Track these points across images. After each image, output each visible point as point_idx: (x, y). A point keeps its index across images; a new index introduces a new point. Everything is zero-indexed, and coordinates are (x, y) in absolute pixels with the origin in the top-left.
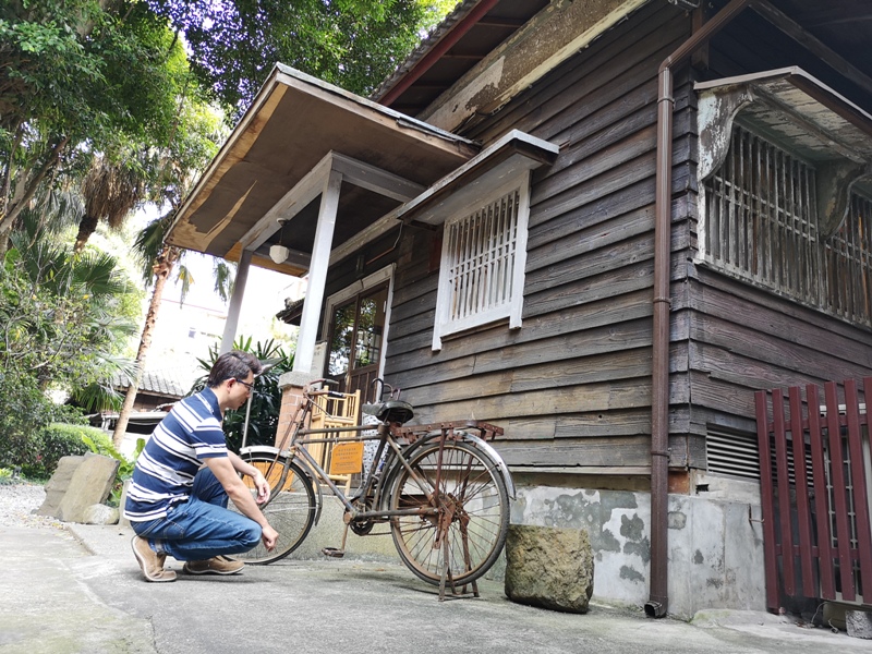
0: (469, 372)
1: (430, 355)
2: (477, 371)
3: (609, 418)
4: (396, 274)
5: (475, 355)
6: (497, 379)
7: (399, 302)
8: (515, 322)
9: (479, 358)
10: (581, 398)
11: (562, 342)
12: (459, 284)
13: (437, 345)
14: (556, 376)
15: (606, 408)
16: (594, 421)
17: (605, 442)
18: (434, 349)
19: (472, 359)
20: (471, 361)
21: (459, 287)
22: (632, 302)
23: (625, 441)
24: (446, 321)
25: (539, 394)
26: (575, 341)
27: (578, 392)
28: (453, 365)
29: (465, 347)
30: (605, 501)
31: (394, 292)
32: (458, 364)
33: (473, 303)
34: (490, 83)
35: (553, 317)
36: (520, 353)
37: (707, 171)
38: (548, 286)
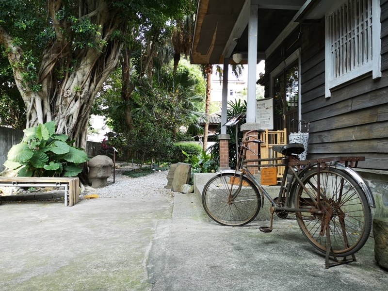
0: (349, 110)
1: (325, 100)
2: (353, 109)
4: (302, 54)
5: (352, 98)
6: (368, 114)
7: (305, 70)
8: (377, 74)
9: (354, 100)
12: (338, 53)
13: (328, 94)
18: (326, 97)
19: (350, 101)
20: (350, 103)
21: (337, 56)
24: (332, 79)
28: (339, 106)
29: (345, 94)
31: (302, 65)
32: (342, 105)
33: (348, 64)
36: (382, 95)
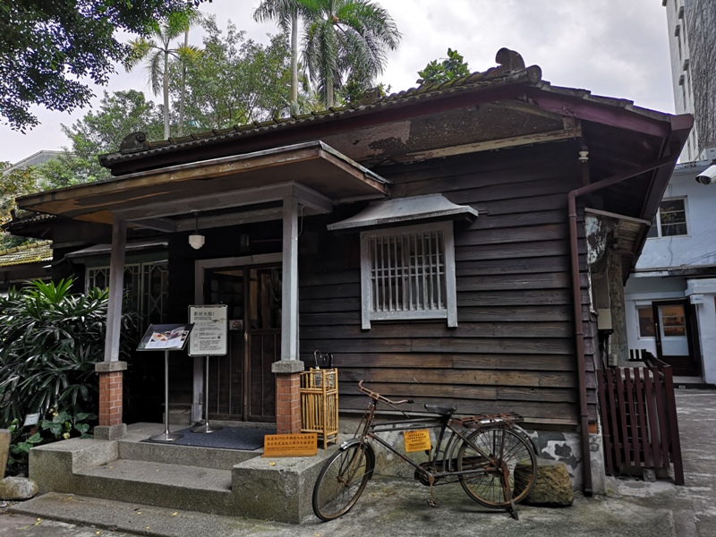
0: (408, 350)
2: (414, 350)
3: (539, 391)
5: (411, 338)
6: (439, 358)
9: (415, 342)
10: (516, 378)
11: (497, 342)
12: (384, 284)
13: (366, 325)
14: (493, 362)
15: (537, 385)
16: (528, 392)
17: (538, 404)
18: (364, 328)
19: (408, 340)
20: (408, 342)
21: (383, 286)
22: (552, 327)
23: (553, 405)
24: (373, 310)
25: (479, 372)
26: (507, 343)
27: (512, 374)
28: (387, 342)
29: (396, 332)
30: (542, 437)
32: (393, 342)
34: (396, 137)
35: (486, 325)
36: (458, 344)
37: (594, 260)
38: (481, 303)
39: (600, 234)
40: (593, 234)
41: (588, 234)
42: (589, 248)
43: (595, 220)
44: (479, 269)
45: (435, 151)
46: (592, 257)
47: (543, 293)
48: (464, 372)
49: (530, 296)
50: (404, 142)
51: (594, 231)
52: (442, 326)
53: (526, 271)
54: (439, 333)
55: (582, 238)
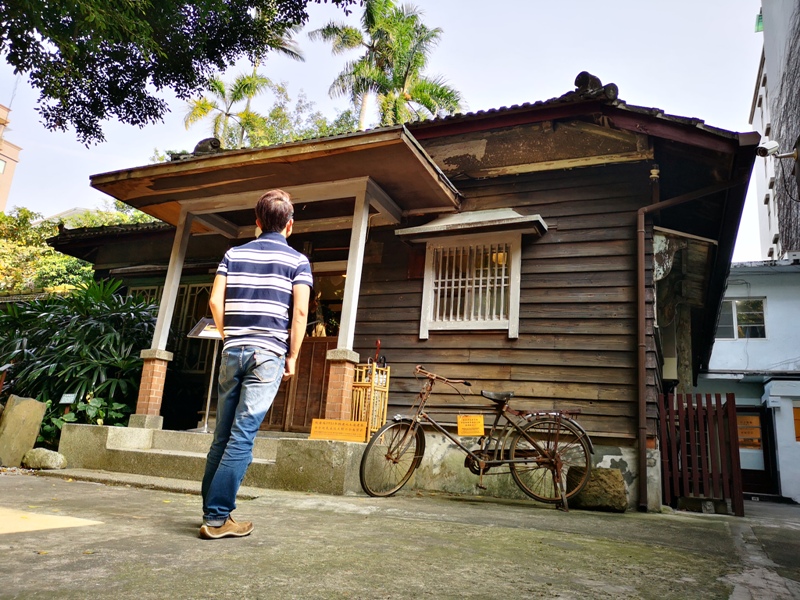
0: (465, 360)
2: (472, 360)
3: (598, 404)
5: (469, 349)
6: (497, 369)
8: (514, 334)
9: (473, 353)
10: (575, 391)
11: (557, 354)
12: (446, 295)
13: (424, 335)
14: (553, 374)
15: (596, 398)
16: (586, 405)
17: (596, 418)
18: (421, 337)
19: (466, 351)
20: (466, 353)
22: (614, 341)
23: (612, 419)
24: (433, 321)
25: (538, 384)
26: (567, 355)
27: (571, 387)
28: (444, 353)
29: (458, 342)
30: (598, 451)
32: (451, 353)
33: (465, 311)
34: (471, 154)
35: (548, 337)
36: (517, 355)
37: (660, 277)
38: (543, 316)
39: (668, 252)
40: (661, 253)
41: (655, 252)
42: (656, 265)
43: (664, 238)
44: (545, 281)
45: (508, 168)
46: (659, 274)
47: (608, 306)
48: (522, 384)
49: (595, 309)
50: (479, 158)
51: (662, 249)
52: (503, 337)
53: (591, 285)
54: (499, 343)
55: (649, 255)
